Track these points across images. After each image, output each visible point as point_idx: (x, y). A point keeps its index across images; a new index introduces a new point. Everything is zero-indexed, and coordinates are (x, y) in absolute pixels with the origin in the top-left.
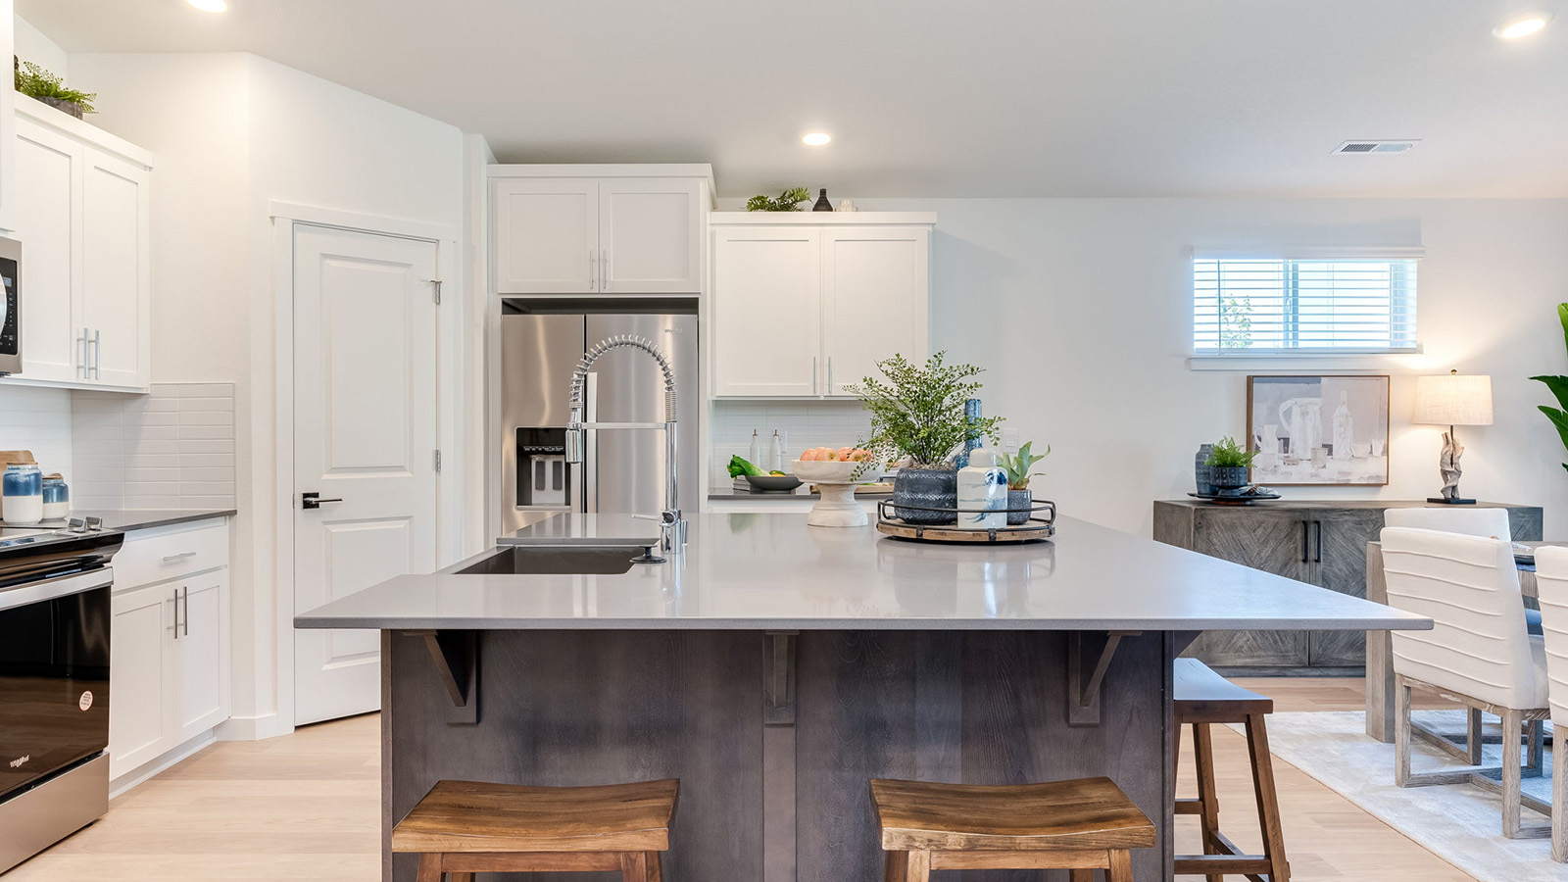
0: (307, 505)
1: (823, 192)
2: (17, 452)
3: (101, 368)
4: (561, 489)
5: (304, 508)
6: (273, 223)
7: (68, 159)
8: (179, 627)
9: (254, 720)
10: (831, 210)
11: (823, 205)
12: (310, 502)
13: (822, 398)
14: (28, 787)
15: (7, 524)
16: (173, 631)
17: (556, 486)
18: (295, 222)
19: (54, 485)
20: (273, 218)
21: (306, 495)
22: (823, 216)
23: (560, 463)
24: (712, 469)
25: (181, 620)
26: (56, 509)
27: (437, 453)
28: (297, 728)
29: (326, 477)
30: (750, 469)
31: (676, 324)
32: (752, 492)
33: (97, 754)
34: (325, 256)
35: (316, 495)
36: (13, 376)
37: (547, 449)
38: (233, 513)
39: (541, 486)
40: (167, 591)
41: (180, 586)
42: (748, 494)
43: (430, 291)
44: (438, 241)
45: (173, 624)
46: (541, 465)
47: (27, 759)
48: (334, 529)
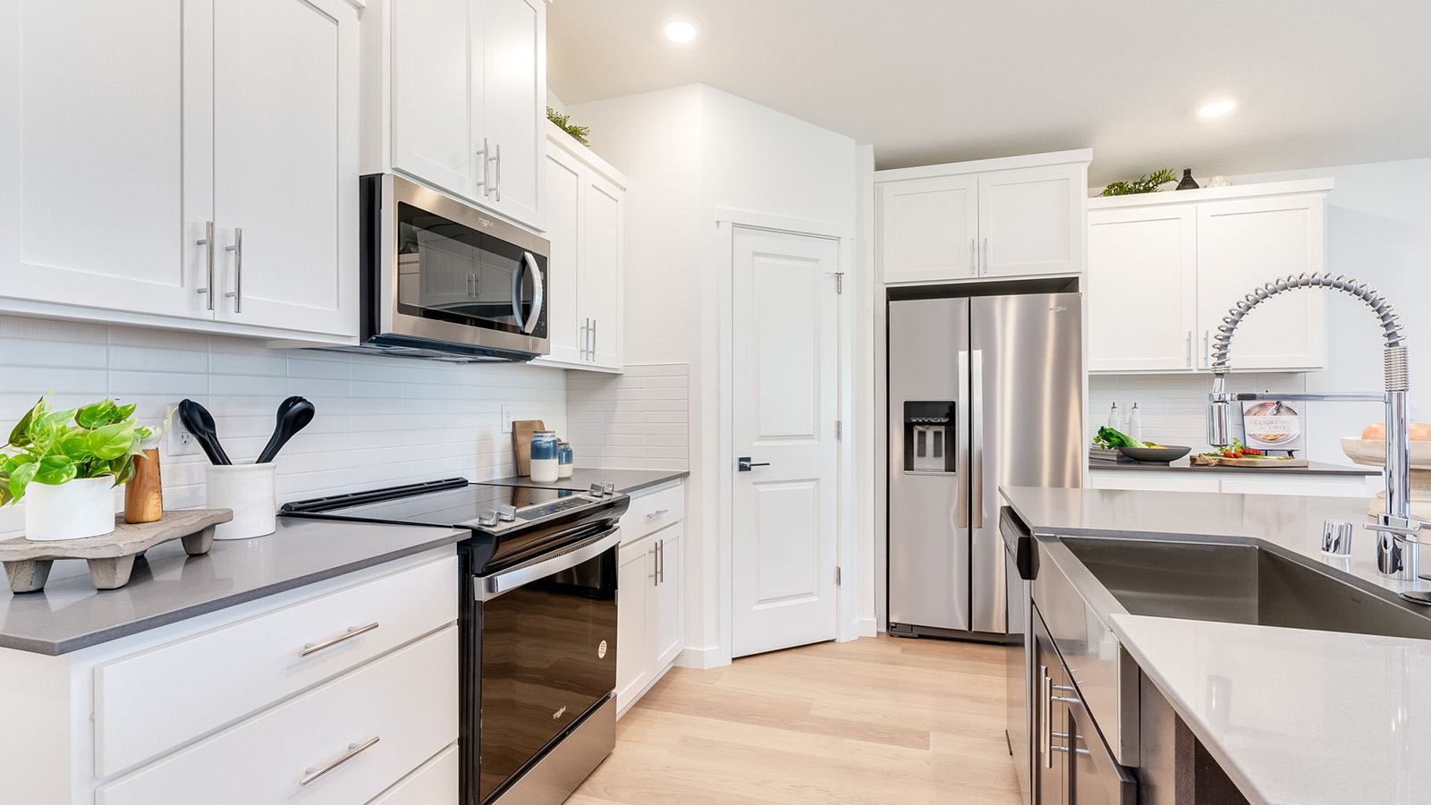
0: (742, 468)
1: (1187, 172)
2: (534, 421)
3: (596, 353)
4: (941, 456)
5: (740, 470)
6: (718, 226)
7: (575, 177)
8: (658, 575)
9: (703, 652)
10: (1198, 187)
11: (1188, 182)
12: (744, 465)
13: (1195, 372)
14: (564, 736)
15: (534, 483)
16: (653, 579)
17: (937, 454)
18: (735, 225)
19: (564, 450)
20: (718, 222)
21: (741, 459)
22: (1188, 194)
23: (940, 433)
24: (1082, 439)
25: (659, 570)
26: (567, 470)
27: (839, 424)
28: (733, 659)
29: (756, 444)
30: (1128, 441)
31: (1059, 304)
32: (1118, 462)
33: (608, 697)
34: (756, 254)
35: (748, 459)
36: (543, 357)
37: (933, 421)
38: (685, 475)
39: (922, 454)
40: (649, 544)
41: (656, 538)
42: (1115, 465)
43: (834, 281)
44: (839, 238)
45: (653, 573)
46: (922, 434)
47: (564, 709)
48: (761, 489)
